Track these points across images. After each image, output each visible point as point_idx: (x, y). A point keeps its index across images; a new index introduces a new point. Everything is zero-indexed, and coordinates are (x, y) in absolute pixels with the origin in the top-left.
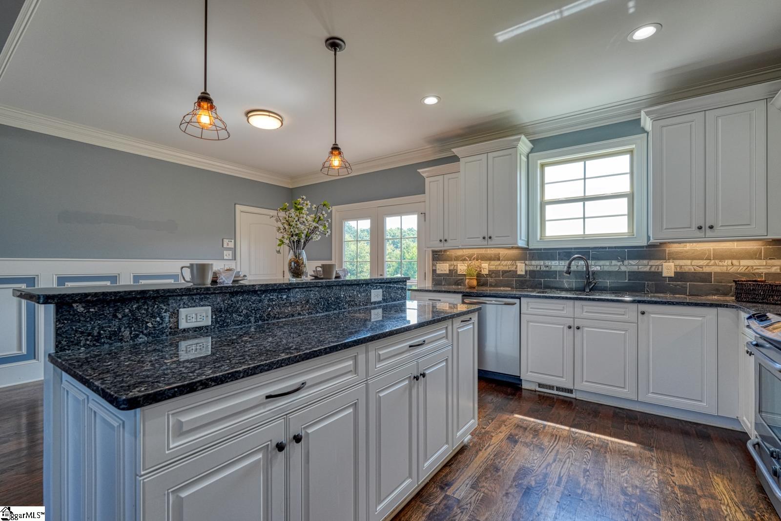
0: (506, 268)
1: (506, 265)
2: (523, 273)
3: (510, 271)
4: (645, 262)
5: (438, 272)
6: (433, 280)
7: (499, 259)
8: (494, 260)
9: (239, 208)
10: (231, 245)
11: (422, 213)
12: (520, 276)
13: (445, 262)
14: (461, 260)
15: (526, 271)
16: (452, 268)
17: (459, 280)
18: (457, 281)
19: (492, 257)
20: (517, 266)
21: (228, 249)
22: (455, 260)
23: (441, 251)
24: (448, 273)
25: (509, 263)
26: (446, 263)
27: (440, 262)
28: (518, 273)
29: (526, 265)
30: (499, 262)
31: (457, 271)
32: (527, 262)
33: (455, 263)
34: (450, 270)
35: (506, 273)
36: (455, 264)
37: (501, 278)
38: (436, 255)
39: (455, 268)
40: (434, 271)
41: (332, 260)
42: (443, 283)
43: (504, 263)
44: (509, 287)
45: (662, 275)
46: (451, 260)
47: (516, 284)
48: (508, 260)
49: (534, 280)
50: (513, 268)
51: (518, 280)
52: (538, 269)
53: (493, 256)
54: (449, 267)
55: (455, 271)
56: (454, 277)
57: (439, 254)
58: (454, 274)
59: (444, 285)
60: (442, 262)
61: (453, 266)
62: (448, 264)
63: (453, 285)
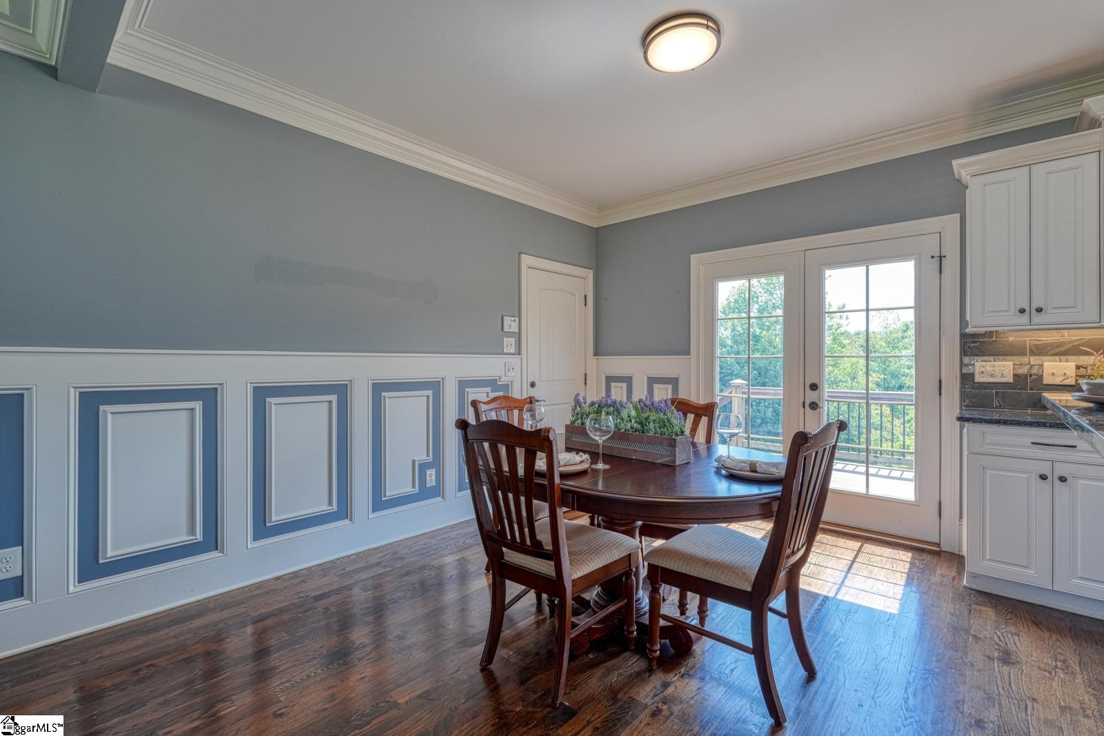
5: (978, 379)
6: (963, 395)
9: (526, 260)
10: (514, 328)
11: (933, 257)
13: (1001, 357)
14: (1057, 354)
16: (1023, 370)
21: (510, 334)
22: (1033, 353)
23: (990, 334)
24: (1012, 381)
26: (1004, 360)
27: (985, 358)
31: (1042, 376)
33: (1034, 360)
34: (1015, 376)
36: (1032, 363)
38: (973, 342)
39: (1034, 371)
40: (967, 378)
41: (689, 355)
42: (996, 403)
46: (1023, 354)
54: (1014, 369)
55: (1034, 377)
56: (1031, 389)
57: (982, 340)
58: (1030, 382)
59: (1000, 407)
60: (992, 358)
61: (1027, 367)
62: (1011, 363)
63: (1029, 407)
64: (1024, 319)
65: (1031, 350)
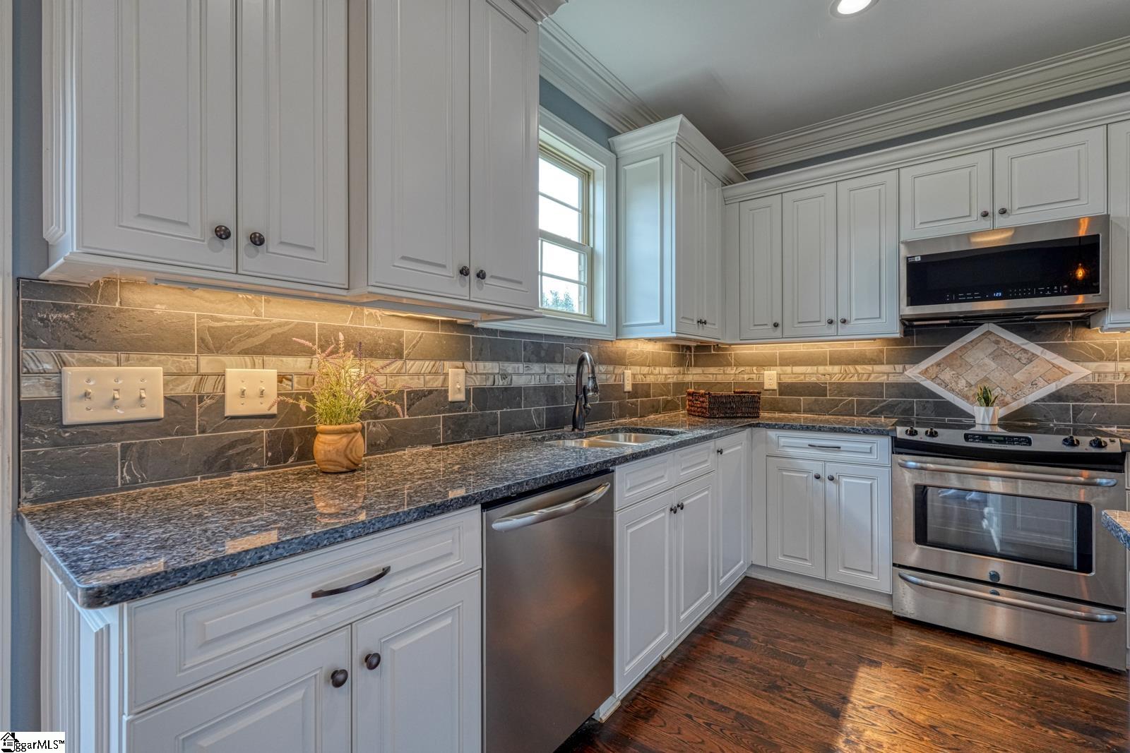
0: (417, 384)
1: (418, 374)
2: (461, 397)
3: (430, 392)
4: (611, 368)
5: (74, 413)
6: (25, 468)
7: (399, 355)
8: (384, 355)
12: (456, 405)
13: (133, 356)
14: (245, 352)
15: (468, 391)
16: (186, 387)
17: (232, 445)
18: (221, 451)
19: (376, 344)
20: (447, 374)
22: (206, 348)
24: (161, 415)
25: (427, 365)
26: (142, 362)
27: (93, 355)
28: (450, 399)
29: (466, 372)
30: (399, 363)
31: (222, 399)
32: (468, 364)
33: (207, 363)
34: (169, 400)
35: (418, 399)
36: (202, 369)
37: (407, 417)
38: (59, 308)
39: (207, 388)
40: (36, 416)
42: (122, 476)
43: (414, 366)
44: (426, 443)
45: (624, 388)
46: (185, 348)
47: (445, 432)
48: (425, 359)
49: (482, 415)
50: (436, 384)
51: (449, 417)
52: (489, 383)
53: (381, 341)
54: (166, 384)
55: (208, 402)
56: (203, 432)
57: (85, 304)
58: (201, 415)
59: (134, 484)
60: (110, 357)
61: (193, 380)
62: (160, 370)
63: (197, 473)
64: (223, 256)
65: (202, 340)
